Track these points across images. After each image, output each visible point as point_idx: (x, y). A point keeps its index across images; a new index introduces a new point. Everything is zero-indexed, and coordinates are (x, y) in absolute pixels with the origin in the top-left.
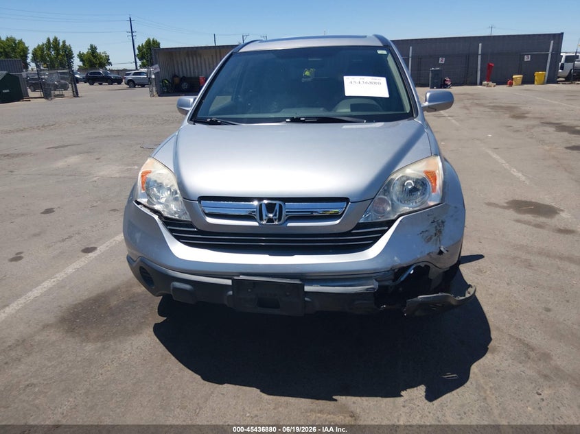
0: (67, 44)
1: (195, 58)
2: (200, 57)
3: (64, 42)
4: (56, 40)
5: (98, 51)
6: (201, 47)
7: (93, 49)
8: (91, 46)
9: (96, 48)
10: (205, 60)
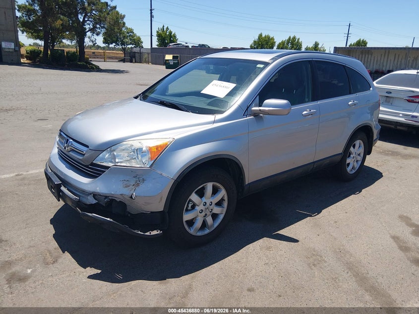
0: (300, 41)
1: (367, 56)
2: (372, 55)
3: (299, 39)
4: (294, 38)
5: (319, 46)
6: (375, 48)
7: (316, 45)
8: (316, 43)
9: (318, 44)
10: (374, 57)
